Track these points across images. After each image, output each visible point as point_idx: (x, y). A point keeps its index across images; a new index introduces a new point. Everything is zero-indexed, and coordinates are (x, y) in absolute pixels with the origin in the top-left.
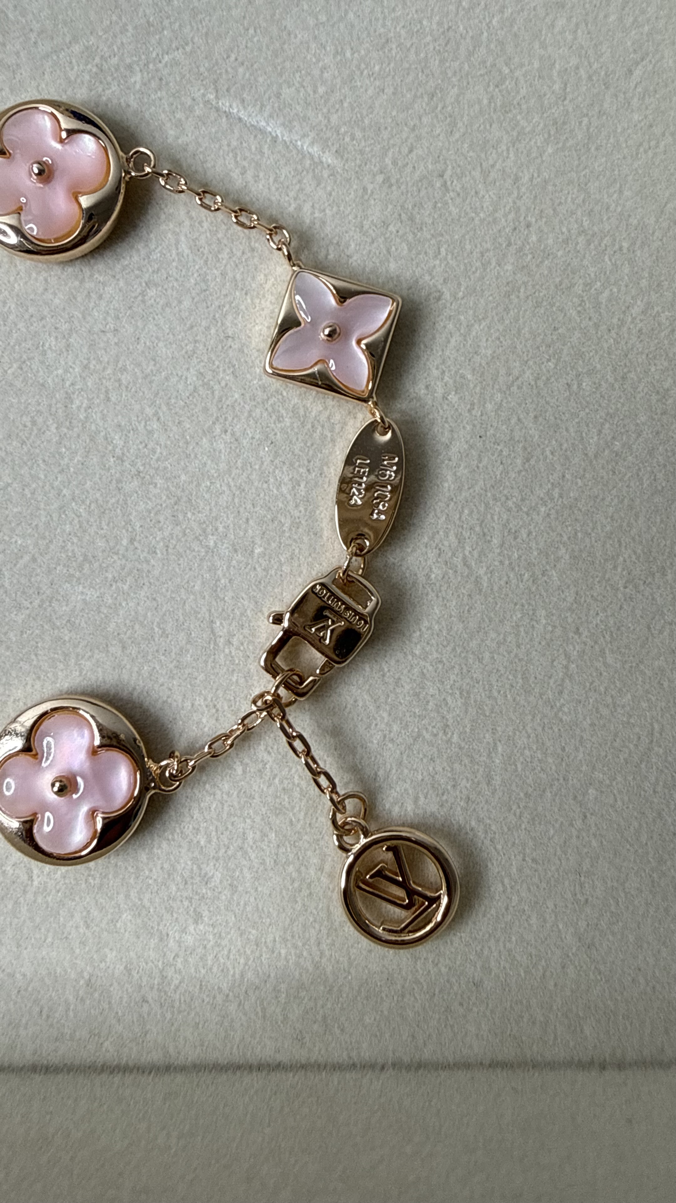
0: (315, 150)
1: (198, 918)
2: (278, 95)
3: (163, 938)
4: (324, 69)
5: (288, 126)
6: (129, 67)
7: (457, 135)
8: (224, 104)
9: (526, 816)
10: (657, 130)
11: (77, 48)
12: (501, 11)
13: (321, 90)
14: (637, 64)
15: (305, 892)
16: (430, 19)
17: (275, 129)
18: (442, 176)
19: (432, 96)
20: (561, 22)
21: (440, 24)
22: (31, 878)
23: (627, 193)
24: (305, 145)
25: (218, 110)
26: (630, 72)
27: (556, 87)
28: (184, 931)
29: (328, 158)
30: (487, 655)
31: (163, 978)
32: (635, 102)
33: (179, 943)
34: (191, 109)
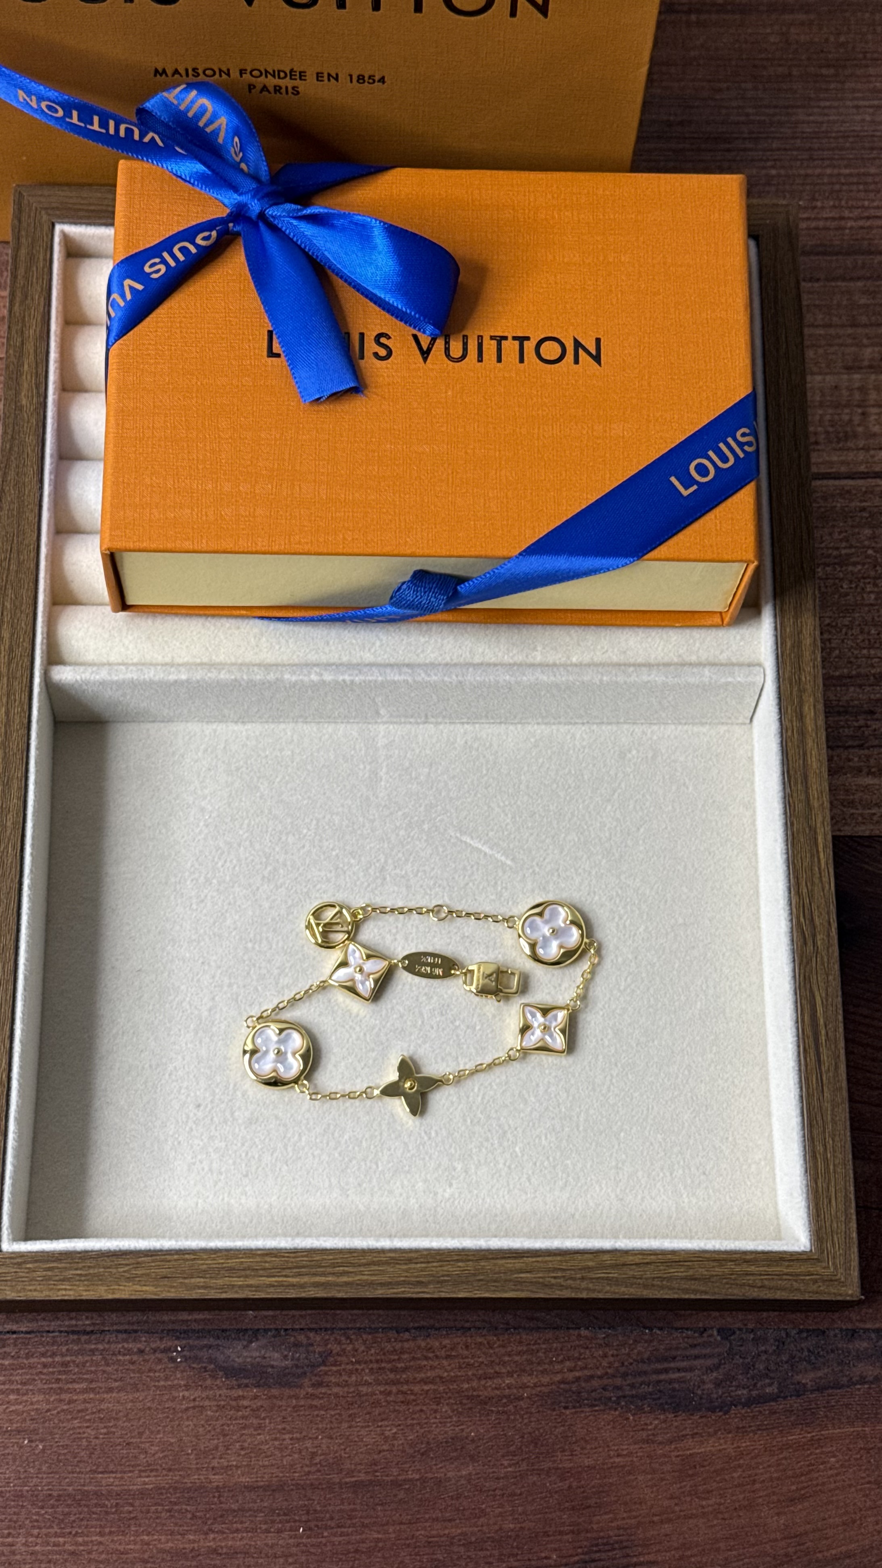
0: (503, 858)
1: (451, 1185)
2: (487, 835)
3: (436, 1194)
4: (506, 825)
5: (492, 849)
6: (423, 821)
7: (564, 853)
8: (464, 838)
9: (594, 1144)
10: (651, 854)
11: (400, 813)
12: (584, 802)
13: (506, 833)
14: (641, 826)
15: (498, 1175)
16: (553, 804)
17: (486, 849)
18: (557, 870)
19: (553, 837)
20: (609, 807)
21: (557, 807)
22: (377, 1167)
23: (637, 880)
24: (498, 856)
25: (461, 841)
26: (638, 829)
27: (607, 835)
28: (445, 1191)
29: (509, 862)
30: (577, 1074)
31: (436, 1211)
32: (641, 842)
33: (443, 1196)
34: (449, 840)
